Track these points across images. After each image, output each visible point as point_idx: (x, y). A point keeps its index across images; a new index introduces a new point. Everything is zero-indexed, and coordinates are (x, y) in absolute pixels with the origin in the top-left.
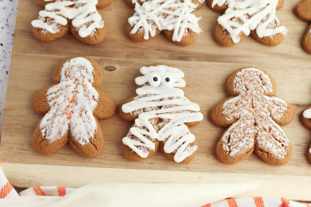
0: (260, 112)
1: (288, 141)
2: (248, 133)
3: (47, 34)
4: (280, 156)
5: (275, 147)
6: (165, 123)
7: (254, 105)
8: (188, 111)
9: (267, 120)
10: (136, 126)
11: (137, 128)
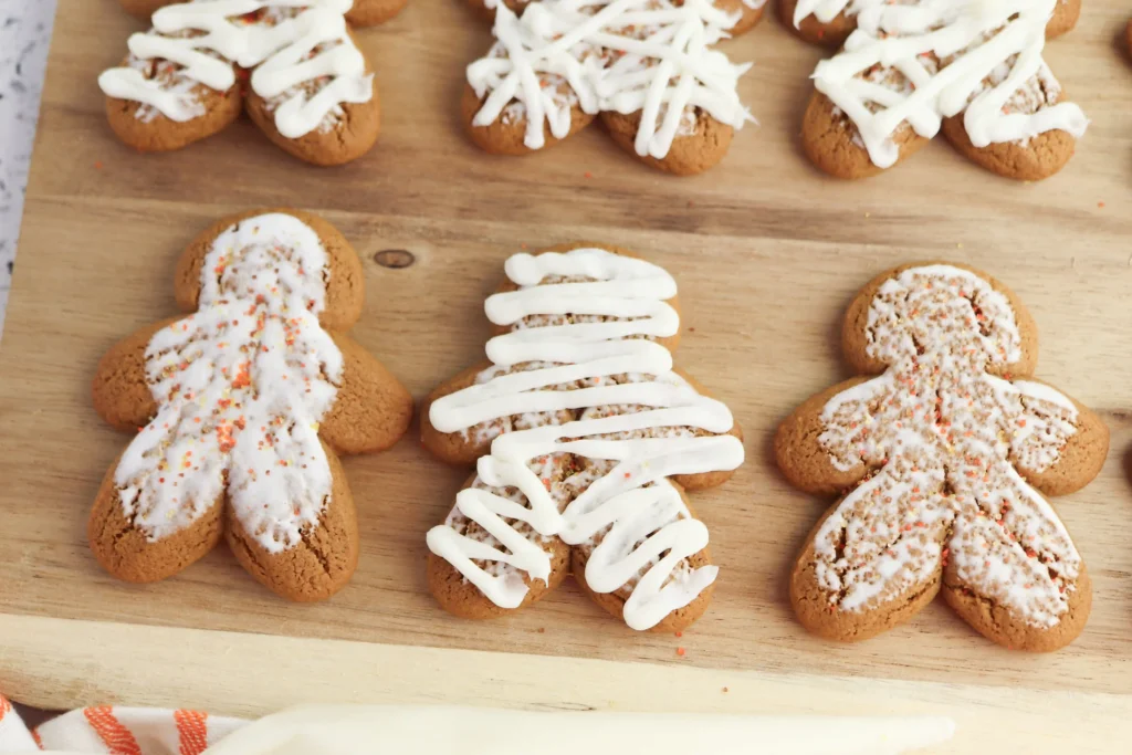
0: (968, 440)
1: (1075, 556)
2: (918, 524)
3: (155, 121)
4: (1039, 616)
5: (1022, 578)
6: (594, 473)
7: (945, 411)
8: (685, 431)
9: (992, 471)
10: (482, 485)
11: (486, 493)
